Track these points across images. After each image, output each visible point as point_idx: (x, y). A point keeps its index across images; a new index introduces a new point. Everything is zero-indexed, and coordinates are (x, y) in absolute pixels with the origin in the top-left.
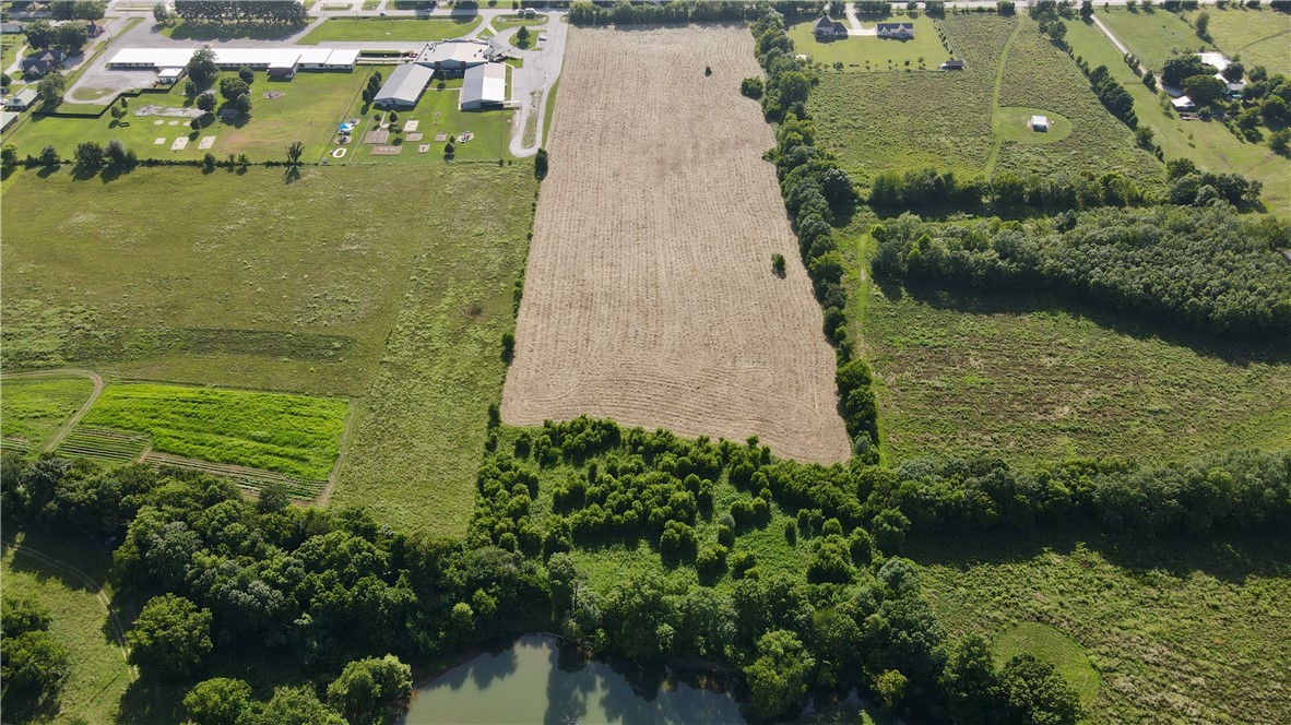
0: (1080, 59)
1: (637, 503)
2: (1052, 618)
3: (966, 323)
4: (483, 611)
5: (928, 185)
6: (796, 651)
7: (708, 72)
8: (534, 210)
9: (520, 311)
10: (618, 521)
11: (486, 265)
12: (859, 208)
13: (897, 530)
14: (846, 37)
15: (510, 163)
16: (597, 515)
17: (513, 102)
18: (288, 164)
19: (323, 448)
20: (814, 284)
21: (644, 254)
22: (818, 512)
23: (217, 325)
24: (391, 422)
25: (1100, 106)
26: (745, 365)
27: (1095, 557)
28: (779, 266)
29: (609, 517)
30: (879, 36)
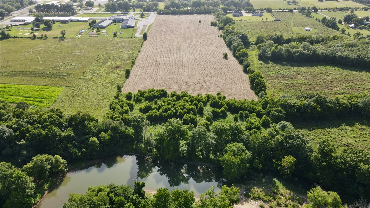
0: (316, 19)
1: (173, 109)
2: (353, 145)
3: (294, 69)
4: (103, 140)
5: (275, 38)
6: (243, 151)
7: (200, 22)
8: (141, 46)
9: (133, 67)
10: (165, 115)
11: (123, 57)
12: (251, 45)
13: (281, 114)
14: (243, 16)
15: (135, 37)
16: (156, 113)
17: (137, 26)
18: (61, 38)
19: (50, 99)
20: (238, 60)
21: (178, 55)
22: (247, 112)
23: (22, 70)
24: (79, 92)
25: (326, 27)
26: (214, 79)
27: (364, 127)
28: (226, 57)
29: (161, 113)
30: (253, 16)
